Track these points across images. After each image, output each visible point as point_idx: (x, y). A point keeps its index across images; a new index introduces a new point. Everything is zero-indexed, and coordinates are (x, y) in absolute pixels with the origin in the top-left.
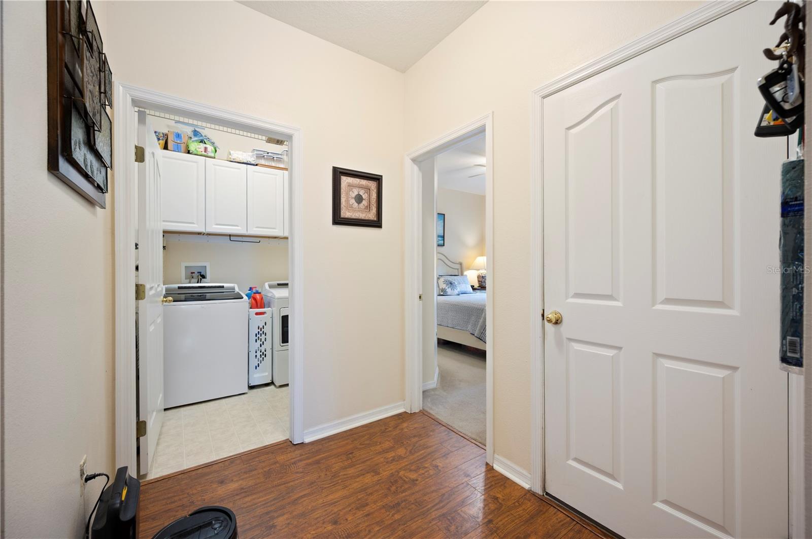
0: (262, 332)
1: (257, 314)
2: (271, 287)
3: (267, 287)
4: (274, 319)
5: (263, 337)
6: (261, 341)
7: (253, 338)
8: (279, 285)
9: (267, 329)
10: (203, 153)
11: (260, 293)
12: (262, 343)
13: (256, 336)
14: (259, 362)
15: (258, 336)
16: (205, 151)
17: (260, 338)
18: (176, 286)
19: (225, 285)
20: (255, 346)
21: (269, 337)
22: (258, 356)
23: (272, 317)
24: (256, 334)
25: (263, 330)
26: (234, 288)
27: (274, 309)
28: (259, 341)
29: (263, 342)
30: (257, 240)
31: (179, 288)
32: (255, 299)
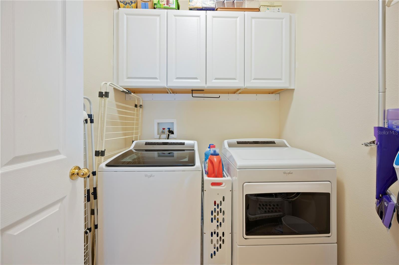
0: (219, 210)
1: (213, 184)
2: (230, 145)
3: (226, 146)
4: (234, 192)
5: (220, 216)
6: (218, 222)
7: (208, 216)
8: (239, 143)
9: (226, 206)
10: (166, 6)
11: (218, 155)
12: (219, 224)
13: (212, 214)
14: (216, 250)
15: (214, 214)
16: (167, 4)
17: (217, 217)
18: (144, 141)
19: (186, 142)
20: (210, 227)
21: (228, 217)
22: (215, 242)
23: (232, 191)
24: (212, 211)
25: (220, 207)
26: (193, 146)
27: (234, 178)
28: (215, 221)
29: (221, 223)
30: (217, 95)
31: (147, 144)
32: (212, 162)
